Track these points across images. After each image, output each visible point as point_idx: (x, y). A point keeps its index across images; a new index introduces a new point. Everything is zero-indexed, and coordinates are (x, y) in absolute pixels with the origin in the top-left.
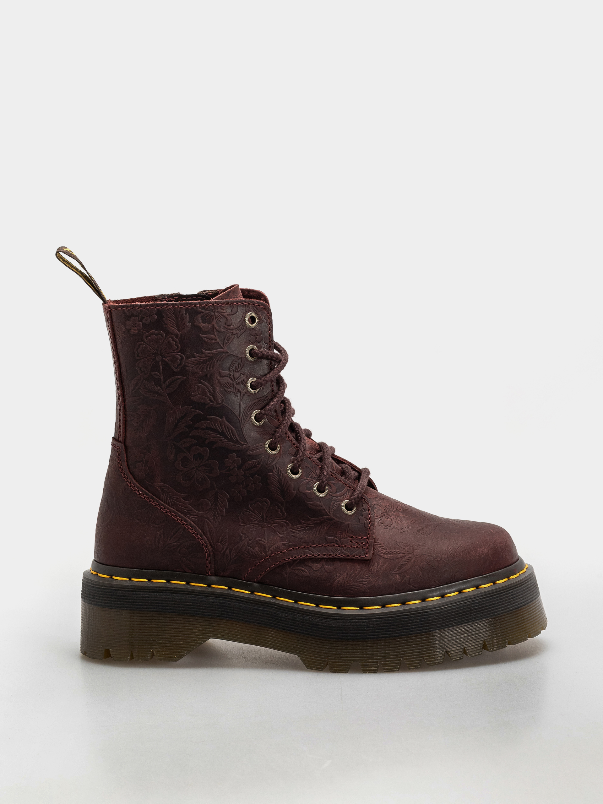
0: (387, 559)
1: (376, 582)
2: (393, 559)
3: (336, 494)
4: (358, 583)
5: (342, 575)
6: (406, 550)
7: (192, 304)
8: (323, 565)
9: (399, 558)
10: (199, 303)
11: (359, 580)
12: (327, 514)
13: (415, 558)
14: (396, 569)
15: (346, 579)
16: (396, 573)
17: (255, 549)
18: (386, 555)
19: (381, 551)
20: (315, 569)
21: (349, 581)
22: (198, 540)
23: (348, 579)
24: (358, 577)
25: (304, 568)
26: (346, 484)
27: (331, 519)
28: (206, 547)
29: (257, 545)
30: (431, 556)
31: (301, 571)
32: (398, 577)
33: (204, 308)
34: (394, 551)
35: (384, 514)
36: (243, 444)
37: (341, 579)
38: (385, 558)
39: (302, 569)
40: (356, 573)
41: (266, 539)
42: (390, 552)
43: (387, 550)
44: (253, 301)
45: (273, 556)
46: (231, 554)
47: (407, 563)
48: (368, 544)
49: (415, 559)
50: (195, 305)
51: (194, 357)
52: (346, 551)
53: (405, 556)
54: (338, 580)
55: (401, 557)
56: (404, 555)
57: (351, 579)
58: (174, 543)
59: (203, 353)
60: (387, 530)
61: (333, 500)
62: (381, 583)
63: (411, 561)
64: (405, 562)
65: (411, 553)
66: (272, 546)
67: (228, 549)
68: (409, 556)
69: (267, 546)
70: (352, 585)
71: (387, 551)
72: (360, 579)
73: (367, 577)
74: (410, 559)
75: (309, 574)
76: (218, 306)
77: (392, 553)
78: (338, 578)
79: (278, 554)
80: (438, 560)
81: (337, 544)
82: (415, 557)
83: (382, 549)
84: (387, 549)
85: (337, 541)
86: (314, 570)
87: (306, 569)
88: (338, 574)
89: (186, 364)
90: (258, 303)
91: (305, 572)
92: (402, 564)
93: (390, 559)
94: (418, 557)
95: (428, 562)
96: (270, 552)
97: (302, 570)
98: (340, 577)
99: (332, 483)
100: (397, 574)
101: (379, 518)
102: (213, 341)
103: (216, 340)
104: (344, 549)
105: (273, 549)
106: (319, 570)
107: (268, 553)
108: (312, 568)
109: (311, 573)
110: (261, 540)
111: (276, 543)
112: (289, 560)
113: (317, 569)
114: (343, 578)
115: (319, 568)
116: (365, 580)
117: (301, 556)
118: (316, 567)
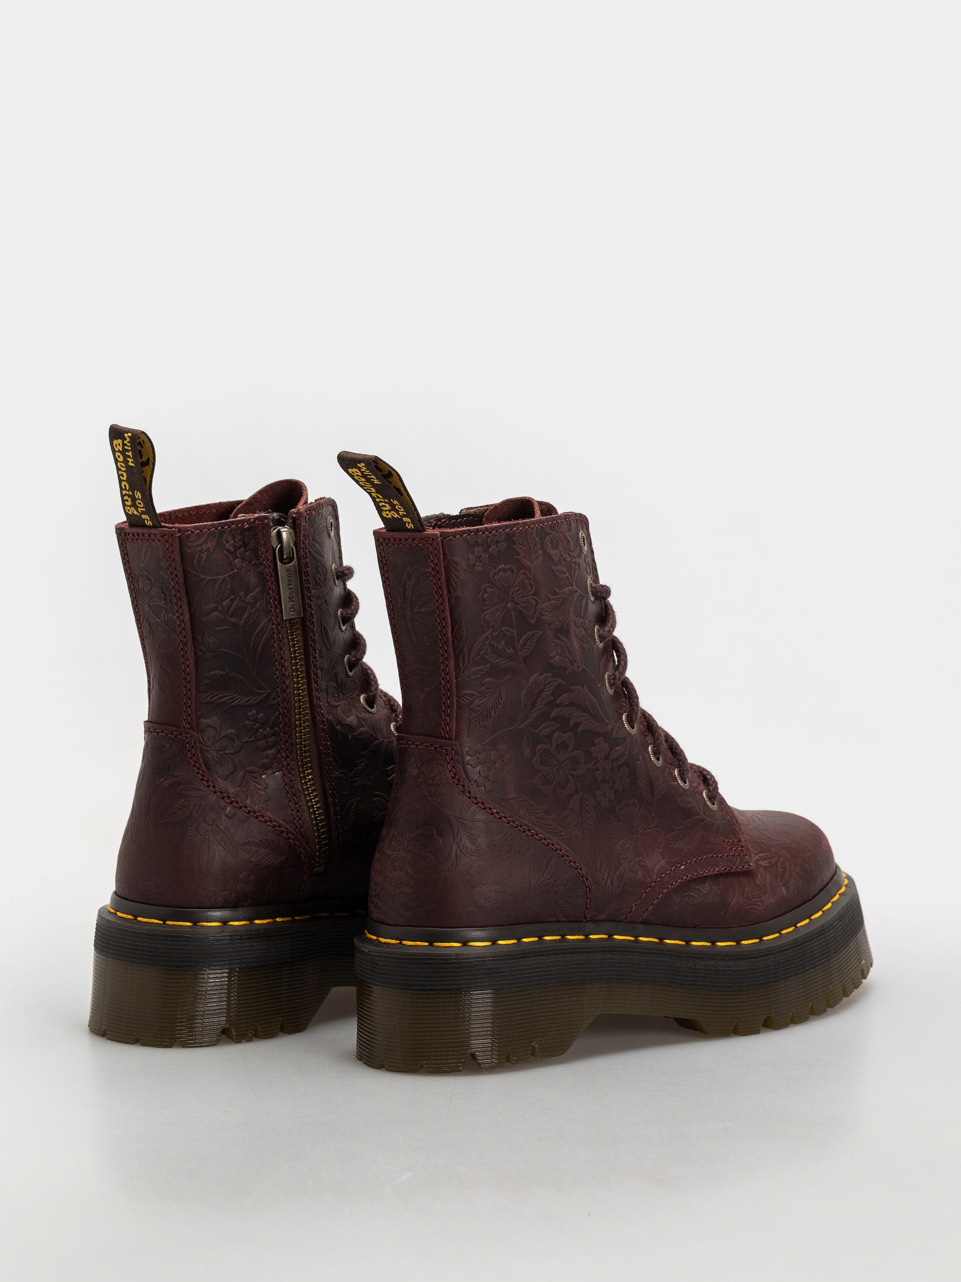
0: (765, 867)
1: (768, 899)
2: (770, 867)
5: (734, 896)
6: (774, 852)
8: (711, 886)
9: (774, 864)
11: (752, 901)
12: (699, 814)
13: (787, 861)
14: (778, 878)
15: (740, 901)
18: (761, 862)
20: (705, 892)
21: (744, 903)
22: (576, 870)
23: (742, 901)
24: (750, 897)
25: (694, 892)
27: (702, 820)
28: (587, 879)
29: (639, 869)
31: (692, 898)
32: (783, 889)
33: (550, 527)
34: (765, 855)
36: (609, 724)
37: (735, 901)
38: (763, 866)
39: (692, 894)
40: (746, 891)
41: (647, 857)
42: (763, 857)
43: (759, 855)
45: (659, 880)
46: (613, 885)
47: (784, 870)
48: (745, 849)
49: (788, 863)
50: (543, 522)
51: (549, 600)
53: (778, 860)
54: (733, 903)
55: (776, 863)
56: (776, 859)
57: (744, 900)
58: (549, 879)
59: (556, 594)
61: (696, 792)
62: (773, 901)
63: (786, 865)
64: (782, 868)
65: (781, 856)
66: (655, 867)
67: (609, 879)
68: (781, 861)
69: (649, 868)
70: (748, 909)
71: (759, 857)
72: (753, 899)
73: (757, 895)
74: (784, 864)
75: (700, 901)
77: (765, 858)
78: (732, 901)
79: (664, 877)
81: (715, 854)
85: (713, 849)
86: (704, 894)
87: (696, 894)
88: (730, 895)
89: (542, 611)
91: (696, 898)
92: (781, 872)
93: (767, 867)
94: (790, 860)
97: (692, 896)
98: (733, 899)
103: (565, 573)
105: (657, 870)
106: (709, 893)
107: (654, 877)
108: (702, 892)
109: (702, 899)
110: (642, 861)
111: (659, 862)
112: (677, 884)
113: (707, 892)
114: (737, 900)
115: (708, 891)
116: (758, 900)
117: (687, 876)
118: (705, 888)
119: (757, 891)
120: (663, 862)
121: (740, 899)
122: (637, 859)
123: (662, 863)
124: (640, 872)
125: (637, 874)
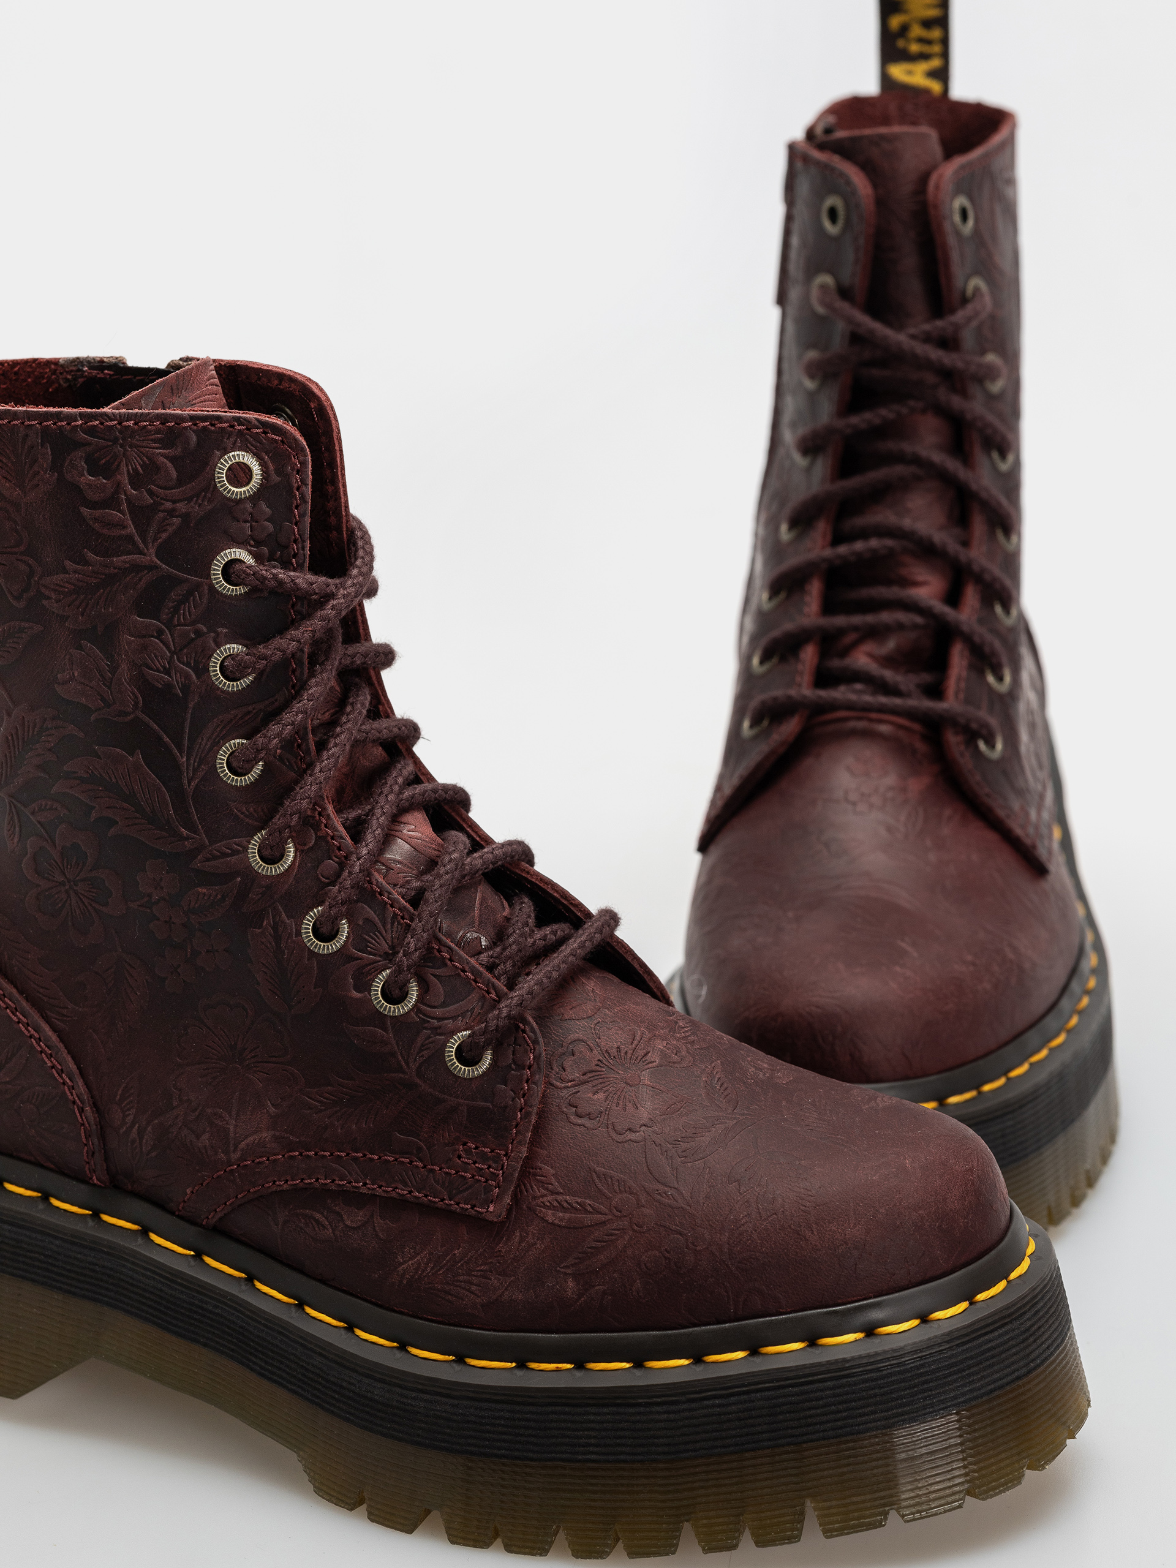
0: (553, 1224)
1: (506, 1289)
2: (567, 1228)
3: (438, 1012)
4: (457, 1286)
5: (418, 1254)
6: (614, 1203)
7: (58, 416)
8: (372, 1216)
9: (586, 1227)
10: (81, 414)
11: (461, 1278)
12: (401, 1067)
13: (631, 1232)
14: (571, 1261)
15: (426, 1268)
16: (569, 1271)
17: (203, 1137)
18: (550, 1212)
19: (542, 1196)
20: (349, 1223)
21: (433, 1274)
22: (62, 1086)
23: (432, 1268)
24: (459, 1268)
25: (322, 1214)
26: (476, 982)
27: (409, 1086)
28: (81, 1111)
29: (208, 1129)
30: (681, 1234)
31: (314, 1223)
32: (571, 1283)
33: (92, 431)
34: (577, 1203)
35: (594, 1074)
36: (187, 838)
37: (412, 1264)
38: (547, 1221)
39: (318, 1216)
40: (455, 1254)
41: (234, 1113)
42: (565, 1205)
43: (560, 1198)
44: (245, 419)
45: (246, 1165)
46: (144, 1141)
47: (602, 1247)
48: (503, 1173)
49: (631, 1237)
50: (70, 418)
51: (65, 571)
52: (438, 1184)
53: (604, 1223)
54: (405, 1266)
55: (592, 1226)
56: (602, 1218)
57: (439, 1270)
58: (8, 1083)
59: (87, 563)
60: (582, 1129)
61: (426, 1028)
62: (520, 1297)
63: (617, 1240)
64: (600, 1241)
65: (625, 1216)
66: (247, 1137)
67: (137, 1126)
68: (614, 1226)
69: (232, 1135)
70: (438, 1290)
71: (557, 1201)
72: (463, 1274)
73: (481, 1271)
74: (616, 1235)
75: (332, 1236)
76: (136, 427)
77: (571, 1208)
78: (405, 1262)
79: (259, 1163)
80: (698, 1248)
81: (421, 1160)
82: (634, 1231)
83: (545, 1192)
84: (558, 1193)
85: (420, 1149)
86: (347, 1226)
87: (327, 1218)
88: (406, 1249)
89: (43, 590)
90: (264, 424)
91: (324, 1227)
92: (591, 1248)
93: (559, 1226)
94: (640, 1232)
95: (666, 1250)
96: (238, 1154)
97: (317, 1221)
98: (411, 1259)
99: (434, 976)
100: (570, 1274)
101: (571, 1087)
102: (117, 532)
103: (124, 527)
104: (434, 1179)
105: (248, 1145)
106: (359, 1228)
107: (235, 1156)
108: (343, 1220)
109: (337, 1233)
110: (221, 1117)
111: (257, 1132)
112: (285, 1186)
113: (354, 1225)
114: (419, 1264)
115: (359, 1224)
116: (475, 1280)
117: (317, 1180)
118: (354, 1218)
119: (484, 1264)
120: (266, 1135)
121: (427, 1264)
122: (209, 1111)
123: (264, 1135)
124: (205, 1137)
125: (198, 1137)
